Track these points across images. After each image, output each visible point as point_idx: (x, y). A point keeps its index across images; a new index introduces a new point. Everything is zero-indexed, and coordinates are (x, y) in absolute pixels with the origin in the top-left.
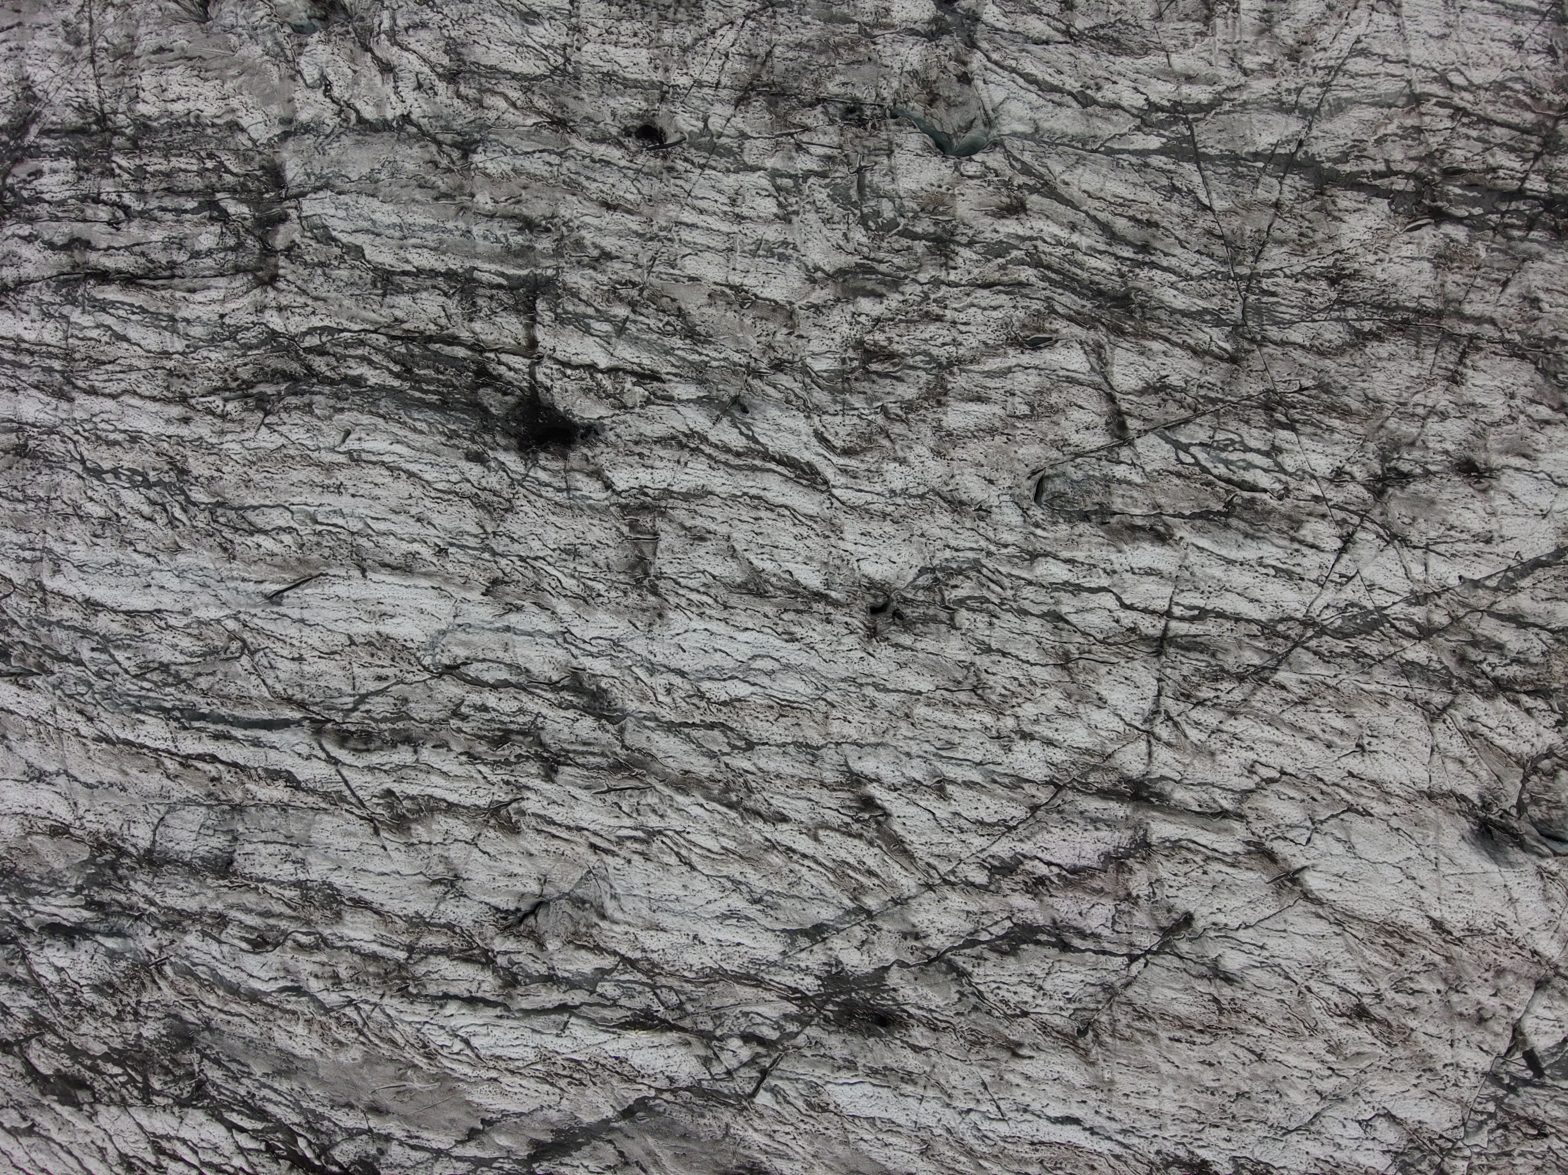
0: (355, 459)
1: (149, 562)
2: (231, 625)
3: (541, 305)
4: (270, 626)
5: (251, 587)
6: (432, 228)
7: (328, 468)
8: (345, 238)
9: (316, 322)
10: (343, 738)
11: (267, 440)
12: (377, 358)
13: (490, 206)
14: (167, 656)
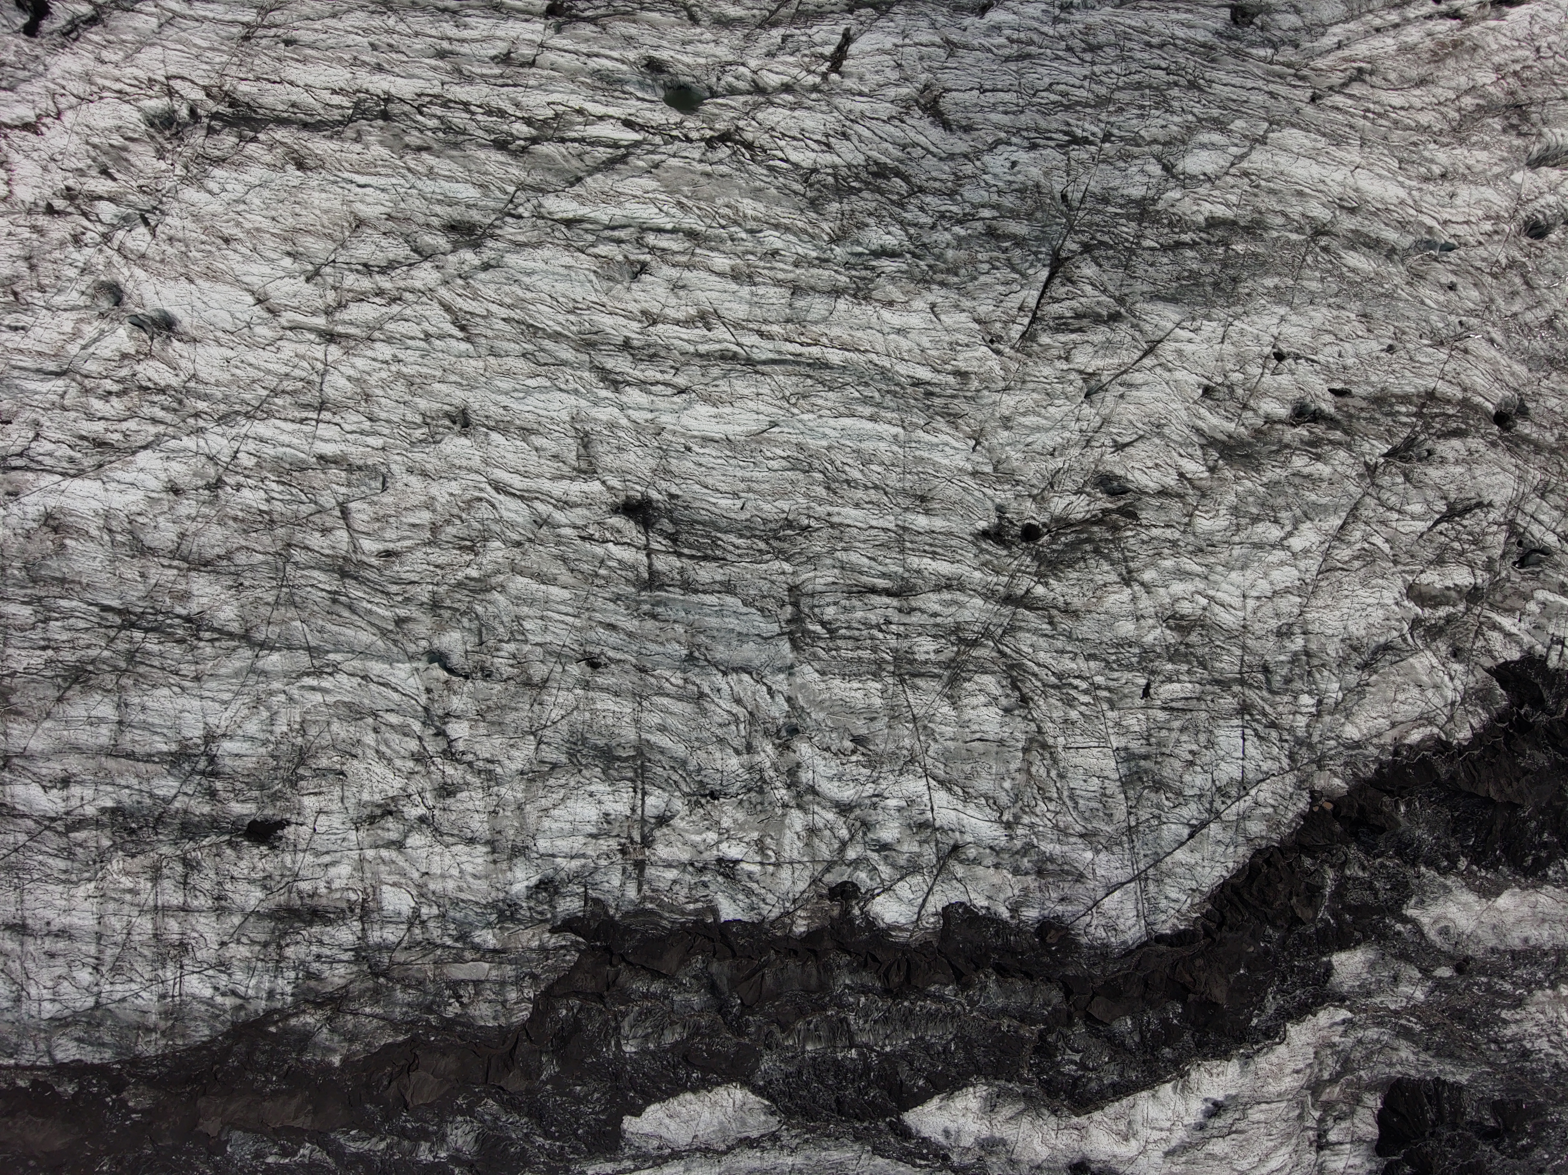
0: (736, 495)
1: (842, 441)
2: (795, 411)
3: (646, 575)
4: (775, 410)
5: (786, 430)
6: (706, 615)
7: (749, 490)
8: (754, 610)
9: (764, 566)
10: (735, 357)
11: (784, 505)
12: (731, 548)
13: (676, 626)
14: (831, 394)
